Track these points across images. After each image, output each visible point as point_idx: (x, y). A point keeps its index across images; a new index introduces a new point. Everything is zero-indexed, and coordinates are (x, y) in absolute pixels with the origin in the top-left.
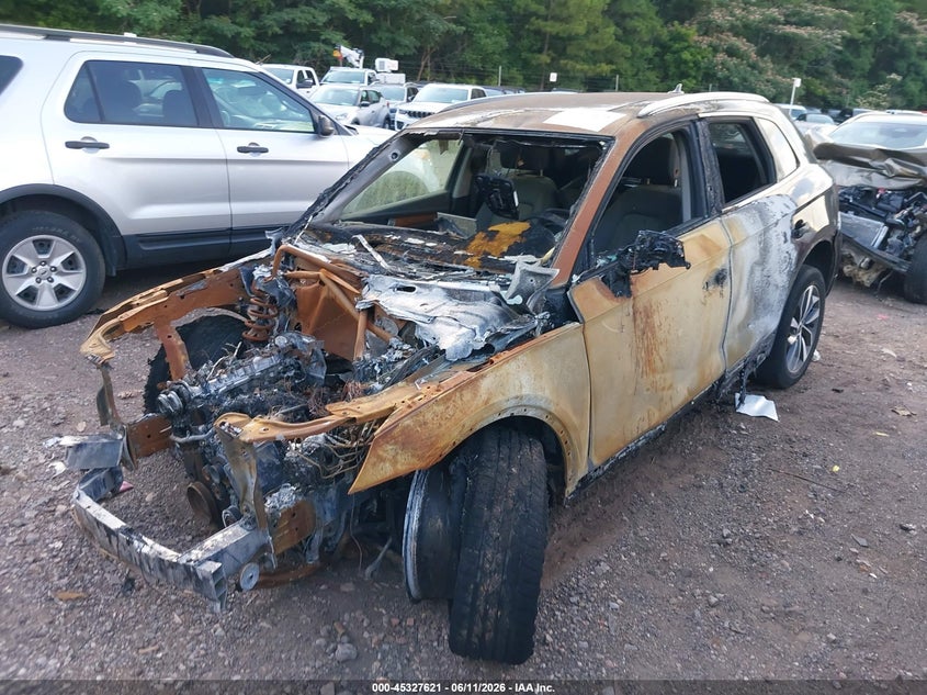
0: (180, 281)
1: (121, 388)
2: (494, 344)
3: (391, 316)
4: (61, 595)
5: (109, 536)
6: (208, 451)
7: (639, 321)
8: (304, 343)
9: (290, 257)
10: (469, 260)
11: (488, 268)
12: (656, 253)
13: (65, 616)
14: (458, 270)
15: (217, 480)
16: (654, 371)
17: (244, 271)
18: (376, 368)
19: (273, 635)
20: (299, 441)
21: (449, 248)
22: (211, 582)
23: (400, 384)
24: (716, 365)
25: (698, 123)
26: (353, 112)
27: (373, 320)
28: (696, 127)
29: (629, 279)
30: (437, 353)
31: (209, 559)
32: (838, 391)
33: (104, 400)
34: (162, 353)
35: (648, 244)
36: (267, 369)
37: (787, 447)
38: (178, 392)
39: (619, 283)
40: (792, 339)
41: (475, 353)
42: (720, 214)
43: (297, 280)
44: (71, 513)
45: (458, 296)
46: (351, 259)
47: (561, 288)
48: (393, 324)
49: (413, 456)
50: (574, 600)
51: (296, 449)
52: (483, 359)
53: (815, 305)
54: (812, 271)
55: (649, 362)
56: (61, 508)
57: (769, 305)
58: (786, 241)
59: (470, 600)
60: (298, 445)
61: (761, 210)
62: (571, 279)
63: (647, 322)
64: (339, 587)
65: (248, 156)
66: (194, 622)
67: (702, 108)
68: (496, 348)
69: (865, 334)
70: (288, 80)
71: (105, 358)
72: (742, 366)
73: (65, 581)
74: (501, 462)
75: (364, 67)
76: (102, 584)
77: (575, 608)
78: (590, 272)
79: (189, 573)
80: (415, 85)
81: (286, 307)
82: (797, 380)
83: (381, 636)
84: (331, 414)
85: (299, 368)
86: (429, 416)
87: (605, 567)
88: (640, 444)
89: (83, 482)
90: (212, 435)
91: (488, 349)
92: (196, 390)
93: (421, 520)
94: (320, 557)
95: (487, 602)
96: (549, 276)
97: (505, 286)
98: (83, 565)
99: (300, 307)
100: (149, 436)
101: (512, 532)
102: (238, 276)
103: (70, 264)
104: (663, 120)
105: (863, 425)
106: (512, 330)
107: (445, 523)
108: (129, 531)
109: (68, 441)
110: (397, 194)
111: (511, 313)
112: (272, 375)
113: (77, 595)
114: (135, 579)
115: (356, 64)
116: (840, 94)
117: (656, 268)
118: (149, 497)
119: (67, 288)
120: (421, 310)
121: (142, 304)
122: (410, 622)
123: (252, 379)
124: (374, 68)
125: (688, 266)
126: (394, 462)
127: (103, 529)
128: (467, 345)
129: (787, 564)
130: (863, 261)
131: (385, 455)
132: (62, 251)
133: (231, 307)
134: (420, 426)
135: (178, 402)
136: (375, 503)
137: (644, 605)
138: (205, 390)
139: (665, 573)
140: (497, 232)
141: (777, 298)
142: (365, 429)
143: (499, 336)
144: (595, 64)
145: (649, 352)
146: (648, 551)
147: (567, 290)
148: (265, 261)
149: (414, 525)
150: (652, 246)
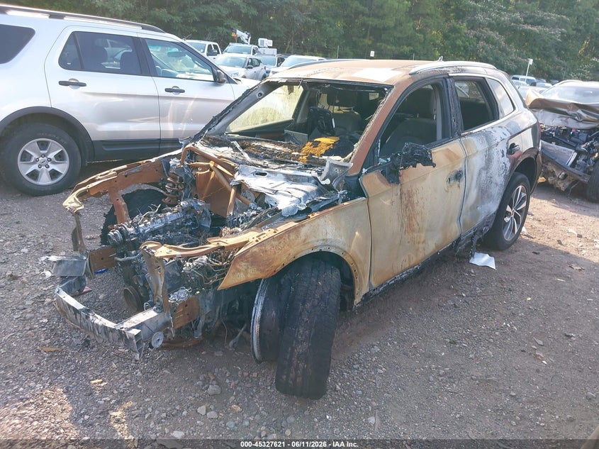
0: (125, 166)
1: (88, 233)
2: (311, 207)
3: (251, 190)
4: (45, 349)
5: (75, 314)
6: (137, 266)
7: (404, 199)
8: (199, 205)
9: (193, 154)
10: (301, 158)
11: (312, 163)
12: (416, 157)
13: (47, 361)
14: (293, 163)
15: (141, 284)
16: (413, 231)
17: (164, 162)
18: (240, 219)
19: (171, 377)
20: (191, 261)
21: (290, 151)
22: (134, 341)
23: (252, 228)
24: (455, 230)
25: (448, 80)
26: (242, 71)
27: (241, 192)
28: (446, 82)
29: (398, 172)
30: (276, 211)
31: (133, 328)
32: (536, 253)
33: (76, 235)
34: (113, 210)
35: (410, 151)
36: (175, 220)
37: (499, 285)
38: (120, 230)
39: (392, 175)
40: (507, 219)
41: (300, 212)
42: (460, 136)
43: (196, 168)
44: (54, 303)
45: (292, 179)
46: (229, 156)
47: (355, 176)
48: (252, 195)
49: (258, 270)
50: (355, 366)
51: (190, 266)
52: (304, 216)
53: (524, 199)
54: (521, 176)
55: (410, 226)
56: (48, 300)
57: (491, 196)
58: (503, 156)
59: (288, 356)
60: (191, 264)
61: (487, 136)
62: (362, 171)
63: (409, 200)
64: (213, 353)
65: (172, 94)
66: (124, 368)
67: (451, 70)
68: (313, 210)
69: (559, 220)
70: (202, 50)
71: (77, 209)
72: (472, 232)
73: (48, 341)
74: (312, 279)
75: (251, 44)
76: (70, 343)
77: (356, 371)
78: (374, 167)
79: (122, 335)
80: (283, 56)
81: (189, 184)
82: (510, 246)
83: (237, 382)
84: (210, 244)
85: (195, 221)
86: (268, 248)
87: (377, 349)
88: (403, 276)
89: (62, 283)
90: (140, 257)
91: (308, 211)
92: (131, 230)
93: (263, 311)
94: (202, 335)
95: (298, 358)
96: (347, 167)
97: (320, 174)
98: (59, 332)
99: (198, 185)
100: (102, 259)
101: (316, 318)
102: (161, 165)
103: (60, 157)
104: (425, 76)
105: (550, 274)
106: (323, 200)
107: (277, 314)
108: (87, 311)
109: (53, 258)
110: (262, 119)
111: (323, 190)
112: (178, 224)
113: (55, 349)
114: (90, 341)
115: (246, 41)
116: (559, 70)
117: (414, 166)
118: (101, 297)
119: (57, 171)
120: (269, 187)
121: (101, 179)
122: (255, 375)
123: (166, 225)
124: (257, 44)
125: (434, 165)
126: (246, 273)
127: (71, 309)
128: (295, 207)
129: (491, 353)
130: (561, 174)
131: (241, 268)
132: (55, 149)
133: (155, 184)
134: (263, 253)
135: (120, 237)
136: (237, 303)
137: (399, 372)
138: (137, 230)
139: (414, 354)
140: (319, 142)
141: (497, 191)
142: (231, 255)
143: (314, 203)
144: (400, 46)
145: (410, 219)
146: (405, 341)
147: (359, 177)
148: (178, 156)
149: (258, 315)
150: (412, 153)
